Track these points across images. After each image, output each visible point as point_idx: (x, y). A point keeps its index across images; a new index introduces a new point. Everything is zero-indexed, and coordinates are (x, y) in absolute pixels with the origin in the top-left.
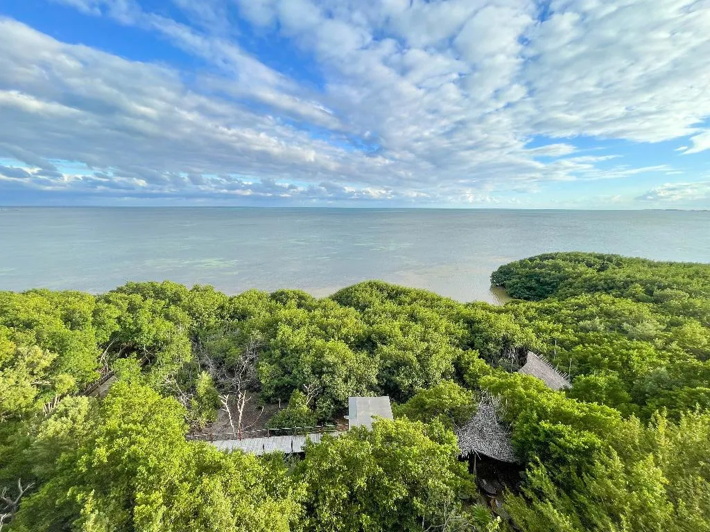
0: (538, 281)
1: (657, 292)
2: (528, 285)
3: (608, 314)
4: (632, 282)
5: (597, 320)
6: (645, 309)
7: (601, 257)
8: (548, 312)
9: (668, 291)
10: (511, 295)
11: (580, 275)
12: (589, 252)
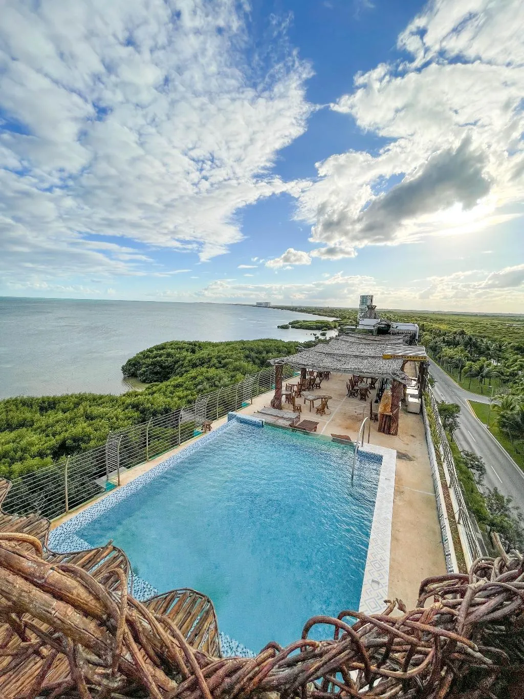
0: (161, 366)
1: (223, 362)
2: (155, 370)
3: (208, 379)
4: (211, 358)
5: (205, 383)
6: (220, 372)
7: (190, 344)
8: (178, 386)
9: (226, 360)
10: (144, 382)
11: (185, 357)
12: (181, 340)
